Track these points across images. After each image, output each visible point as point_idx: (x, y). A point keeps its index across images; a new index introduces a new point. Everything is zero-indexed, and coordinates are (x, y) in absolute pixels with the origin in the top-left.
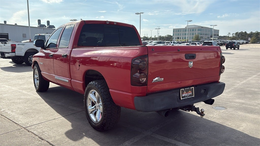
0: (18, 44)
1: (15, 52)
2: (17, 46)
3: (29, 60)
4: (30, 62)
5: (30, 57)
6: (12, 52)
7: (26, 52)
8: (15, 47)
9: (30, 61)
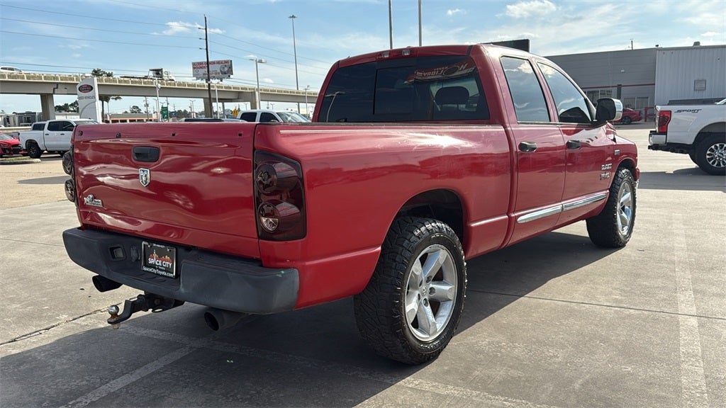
0: (679, 111)
1: (665, 133)
2: (674, 116)
3: (708, 157)
4: (711, 163)
5: (713, 147)
6: (660, 133)
7: (699, 133)
8: (669, 119)
9: (710, 160)
